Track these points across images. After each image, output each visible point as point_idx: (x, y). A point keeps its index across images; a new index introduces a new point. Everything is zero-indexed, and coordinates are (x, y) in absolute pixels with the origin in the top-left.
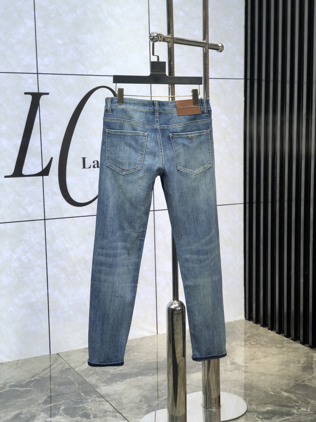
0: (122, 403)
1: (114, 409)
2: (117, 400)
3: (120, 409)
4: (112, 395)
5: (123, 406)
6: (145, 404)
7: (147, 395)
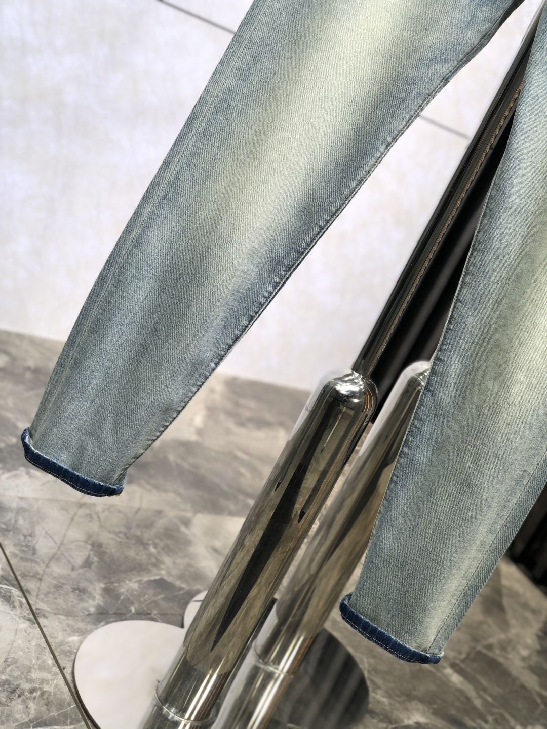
0: (34, 551)
1: (8, 569)
2: (22, 538)
3: (26, 576)
4: (11, 510)
5: (36, 566)
6: (99, 580)
7: (106, 548)
